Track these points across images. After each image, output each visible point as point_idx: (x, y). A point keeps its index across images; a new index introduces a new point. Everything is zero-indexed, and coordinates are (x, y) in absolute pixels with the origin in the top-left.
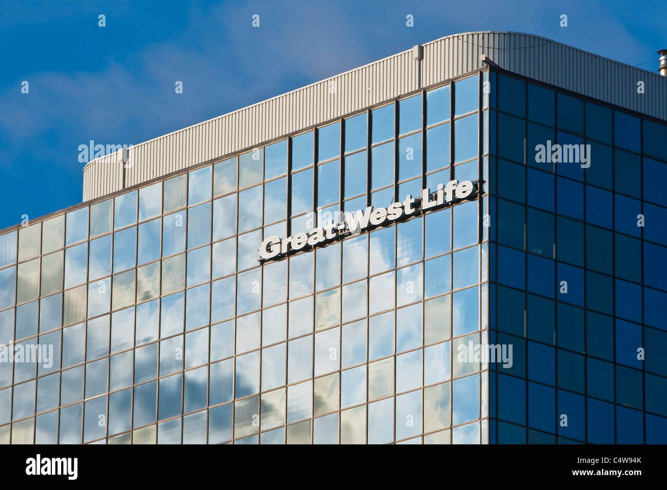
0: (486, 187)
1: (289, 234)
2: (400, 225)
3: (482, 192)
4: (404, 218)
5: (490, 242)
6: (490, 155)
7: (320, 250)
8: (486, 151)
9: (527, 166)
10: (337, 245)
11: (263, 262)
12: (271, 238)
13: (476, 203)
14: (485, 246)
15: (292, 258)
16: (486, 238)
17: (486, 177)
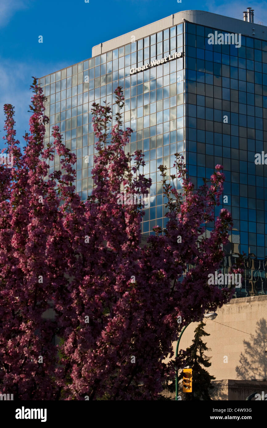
0: (185, 53)
1: (137, 67)
2: (164, 64)
3: (184, 55)
4: (165, 63)
5: (186, 69)
6: (186, 45)
7: (144, 72)
8: (185, 44)
9: (196, 48)
10: (149, 70)
11: (131, 75)
12: (133, 68)
13: (182, 58)
14: (185, 70)
15: (138, 74)
16: (185, 68)
17: (185, 52)
